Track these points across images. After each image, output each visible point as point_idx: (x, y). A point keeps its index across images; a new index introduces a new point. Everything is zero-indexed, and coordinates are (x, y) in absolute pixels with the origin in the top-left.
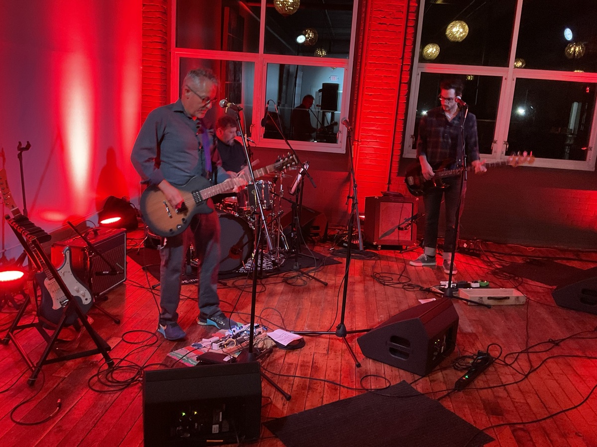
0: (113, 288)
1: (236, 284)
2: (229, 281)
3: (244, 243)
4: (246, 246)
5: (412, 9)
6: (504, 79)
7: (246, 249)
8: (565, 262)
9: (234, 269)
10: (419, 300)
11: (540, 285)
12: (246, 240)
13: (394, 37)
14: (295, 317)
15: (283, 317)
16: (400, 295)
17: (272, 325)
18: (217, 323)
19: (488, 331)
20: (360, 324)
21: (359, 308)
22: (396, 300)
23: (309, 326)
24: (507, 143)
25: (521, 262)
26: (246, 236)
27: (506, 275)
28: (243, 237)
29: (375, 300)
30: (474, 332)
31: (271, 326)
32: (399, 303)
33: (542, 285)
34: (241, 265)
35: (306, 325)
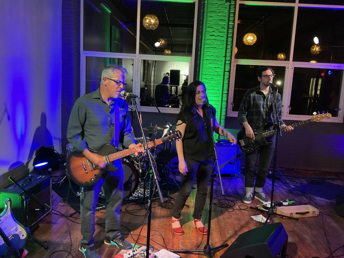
0: (43, 217)
1: (128, 209)
2: (123, 207)
3: (133, 180)
4: (134, 181)
5: (231, 27)
6: (286, 68)
7: (134, 184)
8: (331, 181)
9: (126, 198)
10: (251, 216)
11: (323, 200)
12: (133, 178)
13: (219, 44)
14: (172, 236)
15: (163, 236)
16: (238, 213)
17: (156, 244)
18: (118, 244)
19: (302, 240)
20: (217, 240)
21: (214, 226)
22: (236, 217)
23: (182, 244)
24: (290, 107)
25: (305, 182)
26: (134, 175)
27: (299, 193)
28: (131, 176)
29: (223, 218)
30: (294, 242)
31: (156, 246)
32: (239, 219)
33: (323, 199)
34: (131, 195)
35: (180, 242)
